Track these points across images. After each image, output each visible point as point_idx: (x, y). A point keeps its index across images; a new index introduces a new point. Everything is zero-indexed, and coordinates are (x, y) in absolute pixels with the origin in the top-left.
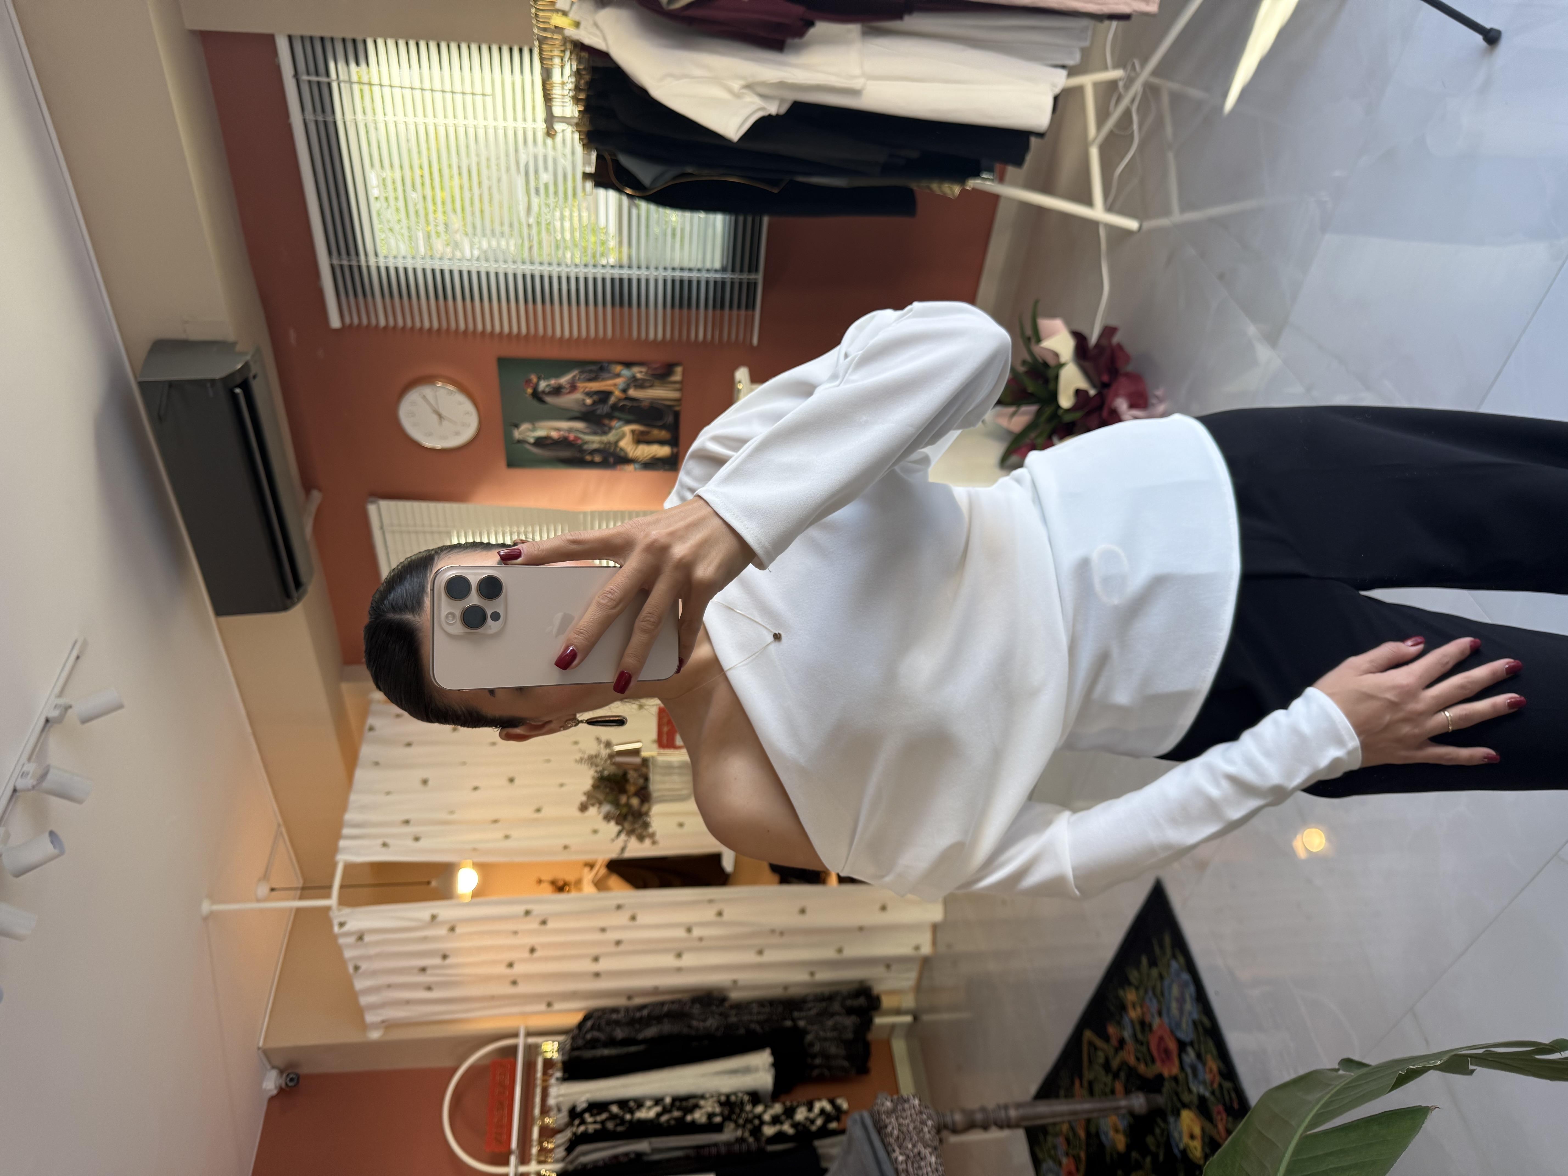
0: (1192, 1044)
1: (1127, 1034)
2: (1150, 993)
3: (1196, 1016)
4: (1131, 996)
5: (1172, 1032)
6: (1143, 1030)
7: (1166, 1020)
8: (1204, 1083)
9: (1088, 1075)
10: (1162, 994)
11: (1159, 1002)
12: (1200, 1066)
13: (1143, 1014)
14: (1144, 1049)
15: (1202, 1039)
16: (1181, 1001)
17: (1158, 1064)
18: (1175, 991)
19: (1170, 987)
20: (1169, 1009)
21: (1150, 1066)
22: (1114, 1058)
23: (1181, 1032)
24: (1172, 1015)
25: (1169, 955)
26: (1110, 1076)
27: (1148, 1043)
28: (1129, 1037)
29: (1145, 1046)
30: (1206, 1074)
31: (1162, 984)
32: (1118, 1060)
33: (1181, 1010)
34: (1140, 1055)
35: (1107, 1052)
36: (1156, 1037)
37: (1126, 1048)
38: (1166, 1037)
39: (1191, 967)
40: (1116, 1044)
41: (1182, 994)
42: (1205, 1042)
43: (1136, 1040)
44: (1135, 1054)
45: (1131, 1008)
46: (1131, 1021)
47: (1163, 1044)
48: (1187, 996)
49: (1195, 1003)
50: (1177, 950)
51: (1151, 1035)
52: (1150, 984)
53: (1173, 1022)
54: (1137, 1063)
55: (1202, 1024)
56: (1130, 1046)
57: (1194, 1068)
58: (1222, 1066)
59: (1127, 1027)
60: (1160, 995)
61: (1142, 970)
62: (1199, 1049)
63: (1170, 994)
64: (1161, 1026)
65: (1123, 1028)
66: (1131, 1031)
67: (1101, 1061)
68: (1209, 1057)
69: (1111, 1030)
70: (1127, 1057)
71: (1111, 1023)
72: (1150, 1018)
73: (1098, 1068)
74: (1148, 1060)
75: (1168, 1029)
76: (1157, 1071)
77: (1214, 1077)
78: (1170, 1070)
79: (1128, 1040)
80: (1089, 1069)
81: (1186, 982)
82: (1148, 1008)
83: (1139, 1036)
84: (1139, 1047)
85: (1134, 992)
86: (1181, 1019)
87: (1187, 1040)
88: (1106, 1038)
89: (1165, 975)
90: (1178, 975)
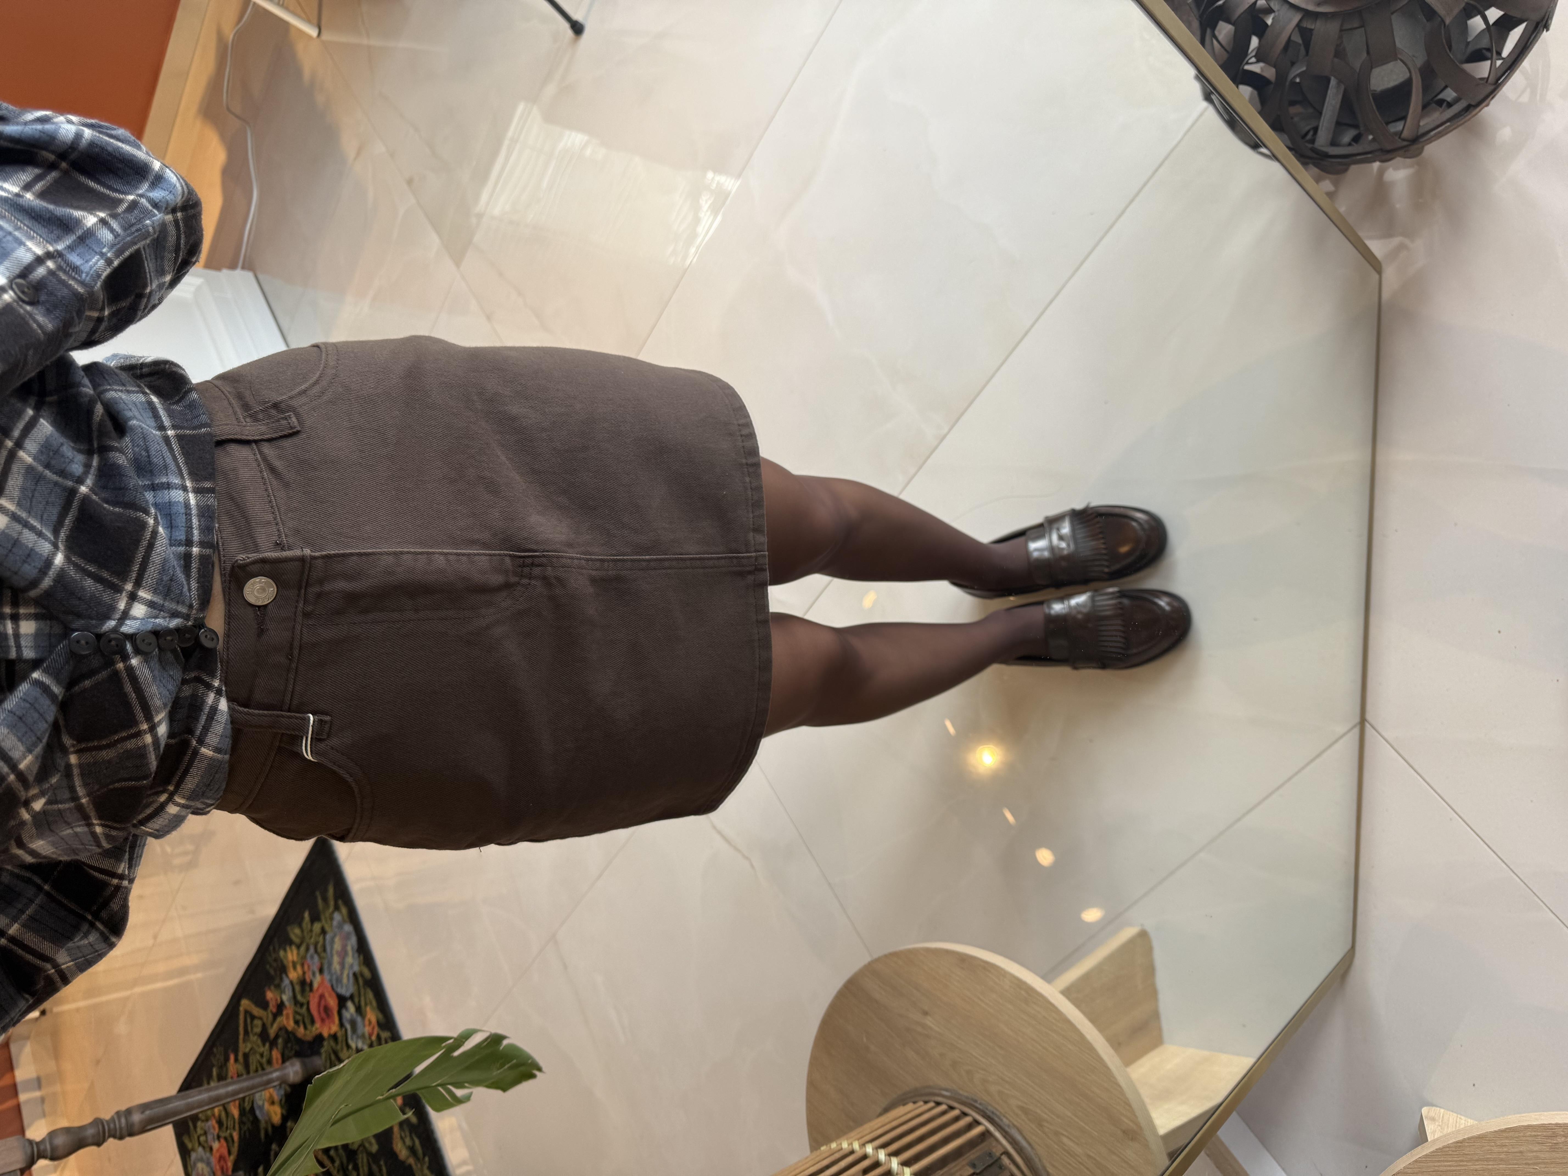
0: (352, 997)
1: (286, 997)
2: (312, 950)
4: (291, 956)
5: (333, 988)
6: (303, 991)
7: (327, 976)
8: (363, 1036)
9: (243, 1048)
10: (325, 950)
11: (320, 958)
13: (304, 973)
14: (304, 1010)
15: (362, 991)
16: (343, 954)
17: (318, 1025)
18: (337, 946)
19: (332, 942)
20: (330, 964)
21: (309, 1027)
22: (272, 1025)
23: (342, 987)
24: (333, 971)
25: (331, 908)
26: (267, 1045)
27: (308, 1003)
28: (289, 1000)
29: (305, 1007)
30: (364, 1026)
31: (324, 939)
32: (275, 1026)
33: (342, 964)
34: (298, 1017)
35: (265, 1020)
36: (317, 995)
37: (285, 1012)
38: (327, 995)
39: (353, 918)
40: (274, 1010)
41: (344, 947)
42: (365, 994)
43: (296, 1002)
44: (294, 1018)
45: (291, 969)
46: (292, 983)
47: (323, 1003)
48: (349, 948)
49: (356, 955)
50: (340, 902)
51: (311, 994)
52: (312, 940)
53: (334, 977)
54: (296, 1027)
55: (362, 975)
56: (289, 1010)
57: (353, 1023)
58: (381, 1016)
59: (286, 990)
60: (322, 950)
61: (304, 925)
62: (359, 1001)
63: (332, 948)
64: (322, 983)
65: (282, 992)
66: (291, 994)
67: (258, 1030)
68: (368, 1009)
69: (270, 995)
70: (285, 1022)
71: (270, 989)
72: (311, 976)
73: (254, 1038)
74: (307, 1021)
75: (329, 985)
76: (318, 1032)
77: (373, 1028)
78: (330, 1028)
79: (287, 1003)
80: (244, 1041)
81: (348, 934)
82: (309, 966)
83: (299, 997)
84: (299, 1010)
85: (295, 951)
86: (342, 973)
87: (348, 994)
88: (264, 1005)
89: (327, 928)
90: (340, 928)
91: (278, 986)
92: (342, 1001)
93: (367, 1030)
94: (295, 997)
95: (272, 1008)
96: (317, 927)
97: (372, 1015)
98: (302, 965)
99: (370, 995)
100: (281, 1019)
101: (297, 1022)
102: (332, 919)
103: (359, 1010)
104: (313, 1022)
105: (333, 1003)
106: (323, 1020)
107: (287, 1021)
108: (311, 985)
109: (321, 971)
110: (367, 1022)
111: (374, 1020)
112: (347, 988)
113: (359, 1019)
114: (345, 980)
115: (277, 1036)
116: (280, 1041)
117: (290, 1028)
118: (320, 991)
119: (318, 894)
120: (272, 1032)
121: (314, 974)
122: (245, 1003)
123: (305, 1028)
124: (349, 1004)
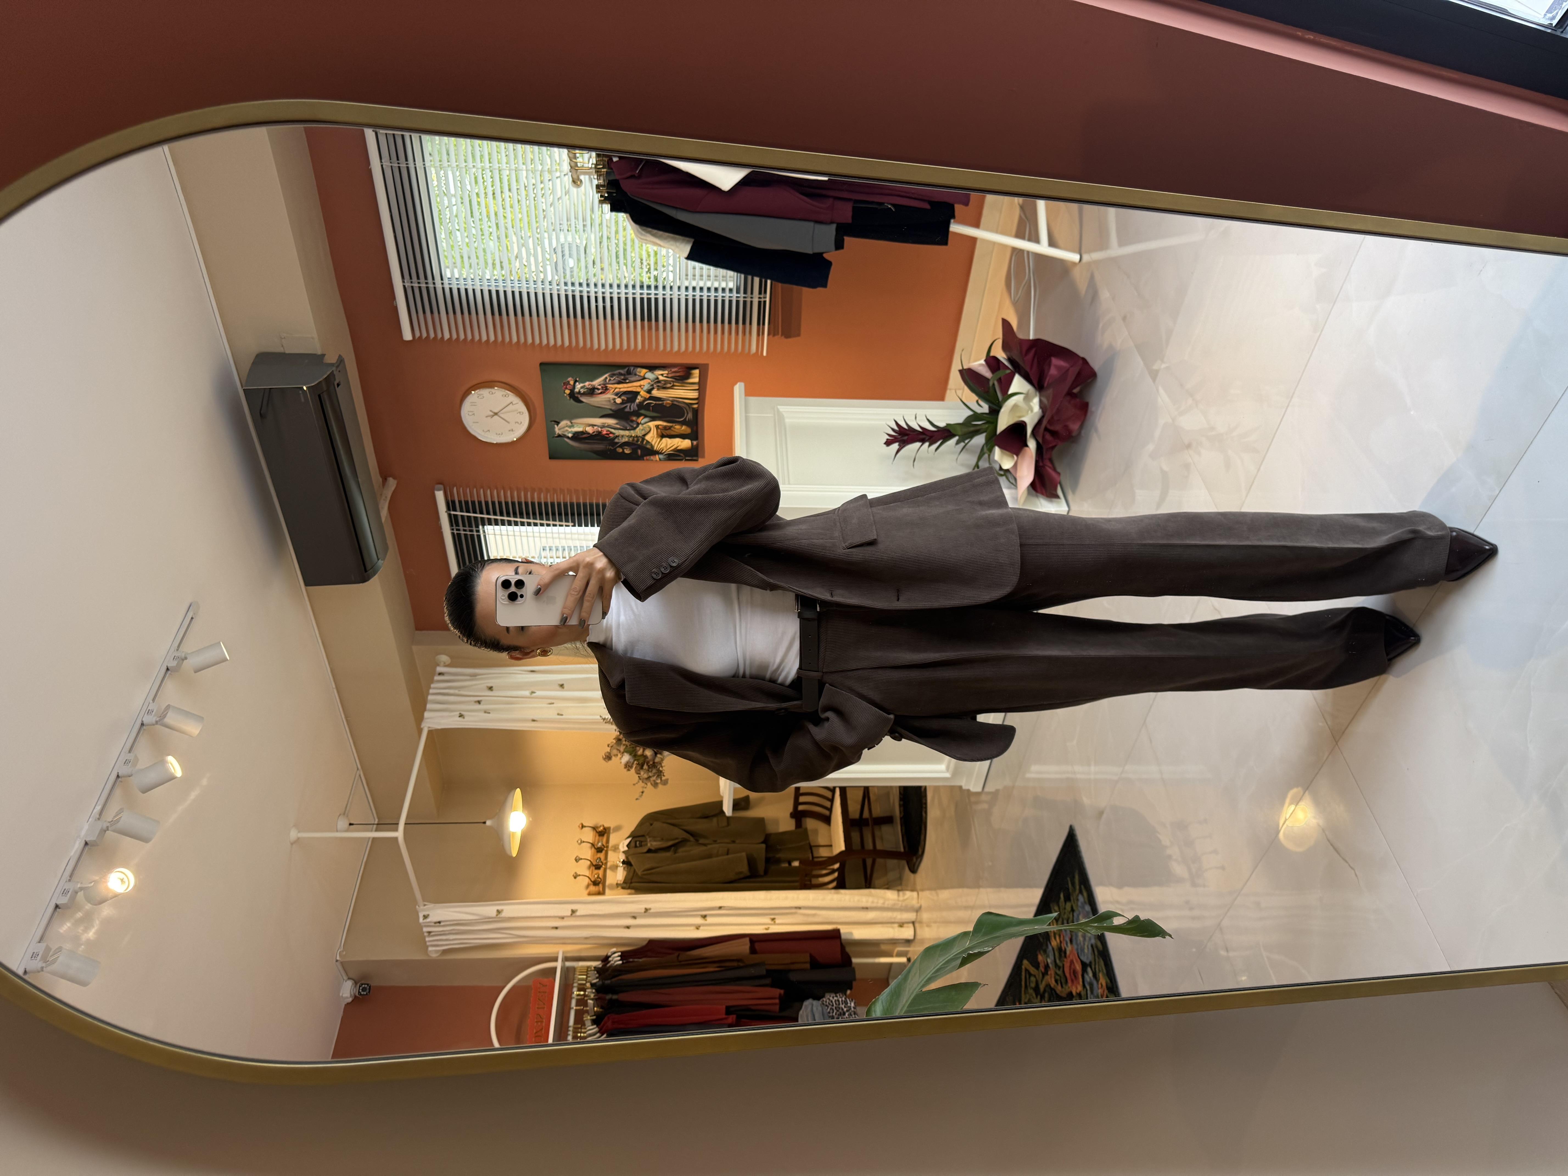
0: (1090, 965)
1: (1050, 961)
5: (1078, 956)
6: (1060, 957)
9: (1024, 996)
14: (1060, 972)
15: (1097, 960)
17: (1070, 987)
20: (1077, 936)
21: (1064, 986)
22: (1042, 981)
23: (1084, 955)
24: (1079, 942)
25: (1077, 891)
26: (1039, 997)
28: (1051, 963)
29: (1061, 970)
30: (1098, 989)
31: (1073, 916)
32: (1044, 983)
34: (1058, 977)
35: (1037, 976)
36: (1069, 960)
37: (1049, 973)
38: (1075, 961)
40: (1043, 970)
42: (1098, 962)
43: (1056, 965)
44: (1055, 977)
45: (1053, 938)
46: (1053, 949)
47: (1072, 967)
50: (1082, 887)
51: (1065, 960)
52: (1066, 916)
53: (1079, 947)
54: (1056, 984)
55: (1097, 947)
57: (1091, 985)
58: (1109, 981)
59: (1050, 955)
61: (1061, 905)
62: (1095, 968)
64: (1071, 952)
65: (1048, 956)
66: (1053, 959)
67: (1033, 985)
68: (1101, 975)
69: (1040, 958)
70: (1049, 980)
71: (1040, 954)
72: (1065, 945)
73: (1031, 991)
74: (1063, 981)
75: (1076, 953)
76: (1069, 990)
77: (1104, 991)
78: (1077, 988)
79: (1050, 965)
80: (1025, 993)
81: (1088, 913)
82: (1064, 937)
84: (1058, 972)
86: (1084, 944)
87: (1088, 962)
88: (1037, 966)
89: (1075, 908)
90: (1083, 908)
91: (1045, 951)
92: (1084, 966)
93: (1100, 991)
95: (1042, 969)
96: (1068, 905)
97: (1103, 980)
98: (1060, 936)
99: (1102, 964)
100: (1047, 978)
101: (1056, 981)
102: (1078, 900)
103: (1095, 975)
104: (1066, 982)
105: (1078, 967)
106: (1072, 981)
107: (1050, 979)
108: (1065, 952)
109: (1071, 941)
110: (1100, 986)
111: (1104, 984)
112: (1087, 957)
113: (1095, 983)
114: (1086, 951)
115: (1045, 991)
116: (1046, 995)
117: (1052, 986)
118: (1071, 958)
119: (1069, 879)
121: (1067, 943)
122: (1025, 963)
123: (1062, 988)
124: (1089, 969)
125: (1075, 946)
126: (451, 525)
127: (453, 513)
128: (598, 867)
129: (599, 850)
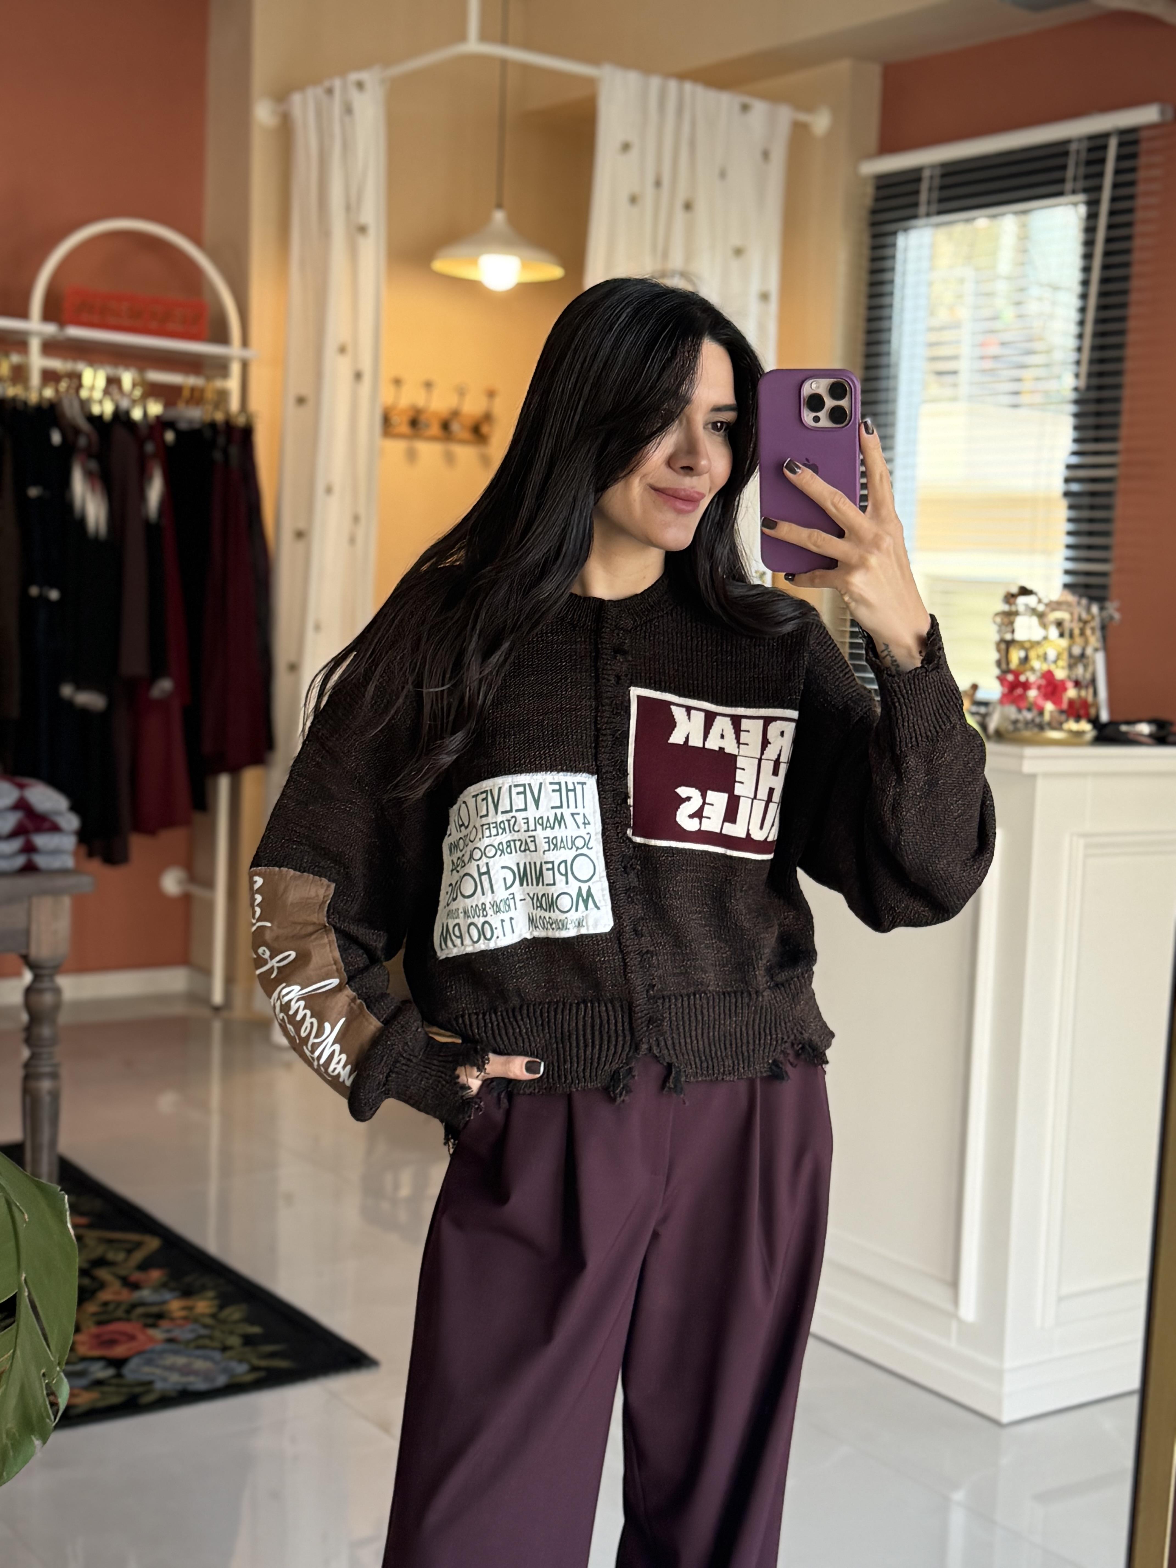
0: (119, 1375)
1: (145, 1294)
2: (203, 1332)
3: (159, 1386)
4: (203, 1306)
5: (140, 1353)
6: (148, 1316)
9: (91, 1236)
10: (198, 1347)
11: (187, 1343)
12: (84, 1382)
13: (172, 1319)
14: (120, 1313)
15: (125, 1390)
16: (185, 1371)
17: (94, 1330)
18: (200, 1365)
19: (208, 1359)
20: (176, 1353)
21: (98, 1318)
22: (114, 1274)
23: (138, 1365)
24: (165, 1356)
25: (256, 1362)
26: (88, 1266)
27: (128, 1320)
28: (140, 1297)
29: (124, 1316)
31: (214, 1349)
32: (111, 1278)
33: (171, 1368)
34: (111, 1307)
35: (124, 1265)
36: (136, 1332)
37: (124, 1290)
38: (133, 1344)
39: (234, 1388)
40: (132, 1278)
41: (196, 1373)
42: (119, 1393)
43: (135, 1306)
44: (115, 1301)
45: (184, 1304)
46: (164, 1302)
47: (124, 1339)
48: (191, 1379)
49: (179, 1387)
50: (262, 1374)
51: (140, 1325)
52: (217, 1334)
53: (155, 1356)
54: (103, 1302)
55: (148, 1392)
56: (127, 1296)
57: (82, 1374)
58: (82, 1410)
59: (156, 1295)
60: (198, 1345)
61: (242, 1326)
62: (109, 1385)
63: (198, 1357)
64: (151, 1340)
65: (155, 1290)
66: (148, 1300)
67: (111, 1256)
68: (97, 1395)
69: (156, 1275)
70: (112, 1289)
71: (164, 1275)
72: (166, 1327)
73: (101, 1250)
74: (103, 1317)
75: (147, 1348)
76: (84, 1328)
78: (85, 1344)
79: (137, 1294)
80: (102, 1238)
82: (181, 1326)
83: (140, 1310)
84: (122, 1309)
85: (208, 1311)
86: (157, 1366)
87: (125, 1371)
89: (229, 1354)
90: (225, 1370)
91: (164, 1285)
92: (118, 1363)
94: (142, 1304)
95: (136, 1276)
96: (235, 1341)
97: (86, 1399)
98: (186, 1318)
99: (115, 1400)
100: (116, 1285)
101: (106, 1304)
102: (241, 1361)
103: (99, 1383)
104: (100, 1323)
105: (119, 1351)
106: (97, 1336)
107: (113, 1292)
108: (154, 1326)
109: (170, 1341)
110: (77, 1392)
111: (78, 1401)
112: (135, 1371)
114: (147, 1369)
115: (93, 1278)
116: (89, 1281)
117: (102, 1294)
118: (141, 1337)
119: (282, 1347)
120: (103, 1274)
121: (168, 1331)
122: (153, 1243)
123: (94, 1314)
124: (110, 1372)
125: (159, 1347)
126: (1091, 138)
127: (1113, 143)
128: (414, 423)
129: (445, 426)
